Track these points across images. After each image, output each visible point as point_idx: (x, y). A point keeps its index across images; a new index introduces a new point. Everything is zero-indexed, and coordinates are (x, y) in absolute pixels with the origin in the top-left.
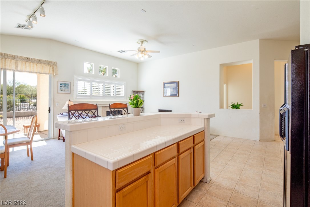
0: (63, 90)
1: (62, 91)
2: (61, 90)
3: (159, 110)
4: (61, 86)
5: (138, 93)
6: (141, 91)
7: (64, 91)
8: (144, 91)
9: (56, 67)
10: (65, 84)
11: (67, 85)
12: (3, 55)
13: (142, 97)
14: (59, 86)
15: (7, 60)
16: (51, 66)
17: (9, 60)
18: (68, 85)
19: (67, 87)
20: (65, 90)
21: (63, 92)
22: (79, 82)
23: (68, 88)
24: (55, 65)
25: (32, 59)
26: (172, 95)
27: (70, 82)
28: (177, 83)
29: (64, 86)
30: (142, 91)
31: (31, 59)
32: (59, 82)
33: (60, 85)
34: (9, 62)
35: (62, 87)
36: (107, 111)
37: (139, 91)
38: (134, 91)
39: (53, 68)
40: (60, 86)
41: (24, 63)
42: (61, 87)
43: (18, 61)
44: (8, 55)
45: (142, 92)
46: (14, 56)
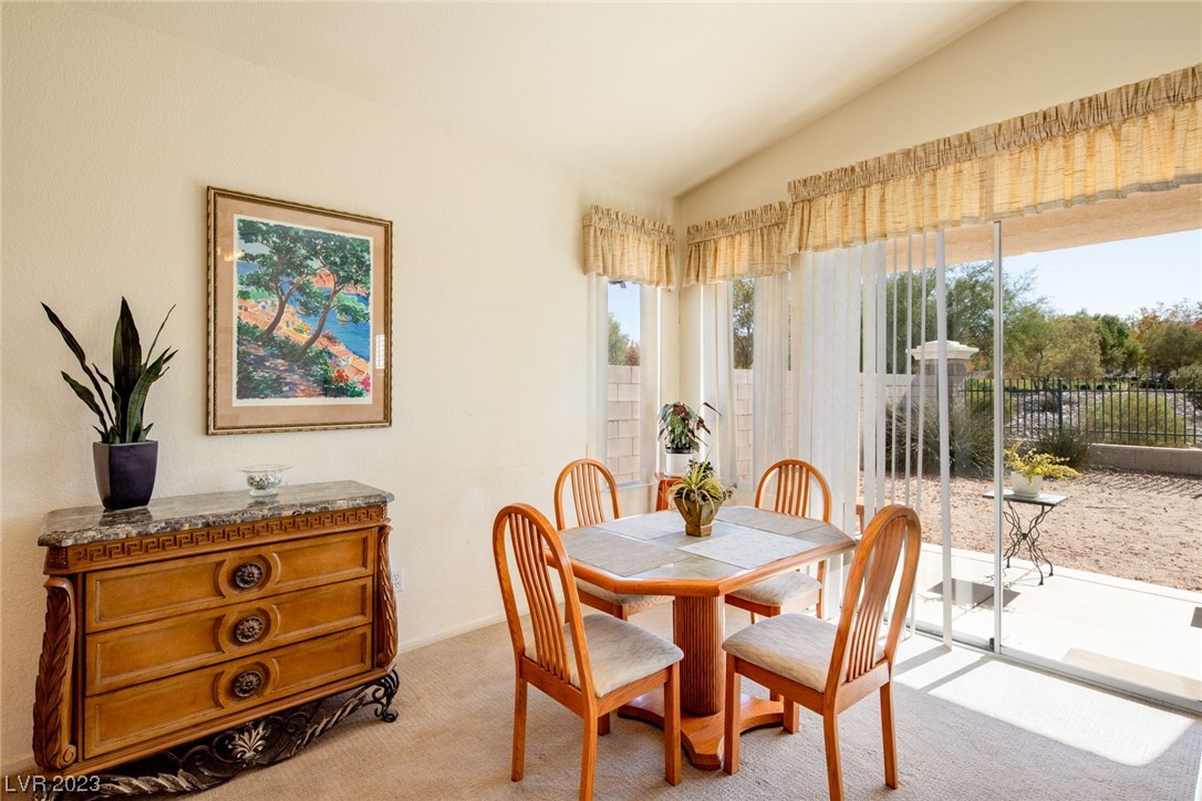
12: (921, 153)
15: (940, 173)
17: (951, 169)
25: (1077, 106)
31: (1066, 110)
34: (950, 181)
41: (1028, 157)
43: (993, 156)
44: (942, 147)
46: (969, 139)
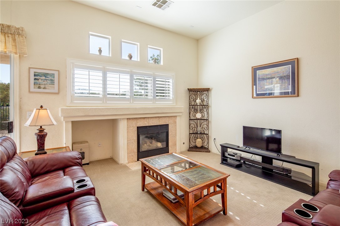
0: (42, 86)
1: (39, 88)
2: (38, 86)
3: (243, 126)
4: (36, 77)
5: (199, 93)
6: (203, 89)
7: (44, 88)
8: (209, 89)
9: (21, 38)
10: (45, 75)
11: (51, 76)
13: (206, 100)
14: (32, 77)
16: (10, 35)
18: (54, 77)
19: (51, 80)
20: (46, 85)
21: (41, 90)
22: (77, 71)
23: (52, 82)
24: (19, 34)
26: (284, 94)
27: (58, 71)
28: (294, 64)
29: (44, 78)
30: (205, 89)
32: (31, 70)
33: (35, 75)
35: (40, 81)
36: (137, 127)
37: (199, 89)
38: (191, 89)
39: (14, 40)
40: (35, 79)
42: (36, 81)
45: (206, 91)
